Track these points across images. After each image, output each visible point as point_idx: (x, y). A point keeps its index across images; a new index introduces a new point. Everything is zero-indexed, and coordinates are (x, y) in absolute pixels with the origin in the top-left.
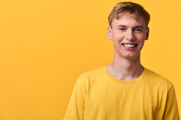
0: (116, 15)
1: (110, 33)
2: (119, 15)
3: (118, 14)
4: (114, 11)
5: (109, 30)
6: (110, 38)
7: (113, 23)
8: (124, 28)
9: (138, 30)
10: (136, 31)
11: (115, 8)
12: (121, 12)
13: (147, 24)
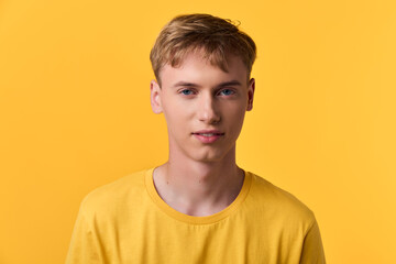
0: (168, 55)
1: (157, 97)
2: (177, 55)
3: (173, 52)
4: (162, 41)
5: (154, 90)
6: (159, 109)
7: (163, 75)
8: (190, 90)
9: (227, 92)
10: (223, 95)
11: (166, 32)
12: (181, 48)
13: (249, 69)
